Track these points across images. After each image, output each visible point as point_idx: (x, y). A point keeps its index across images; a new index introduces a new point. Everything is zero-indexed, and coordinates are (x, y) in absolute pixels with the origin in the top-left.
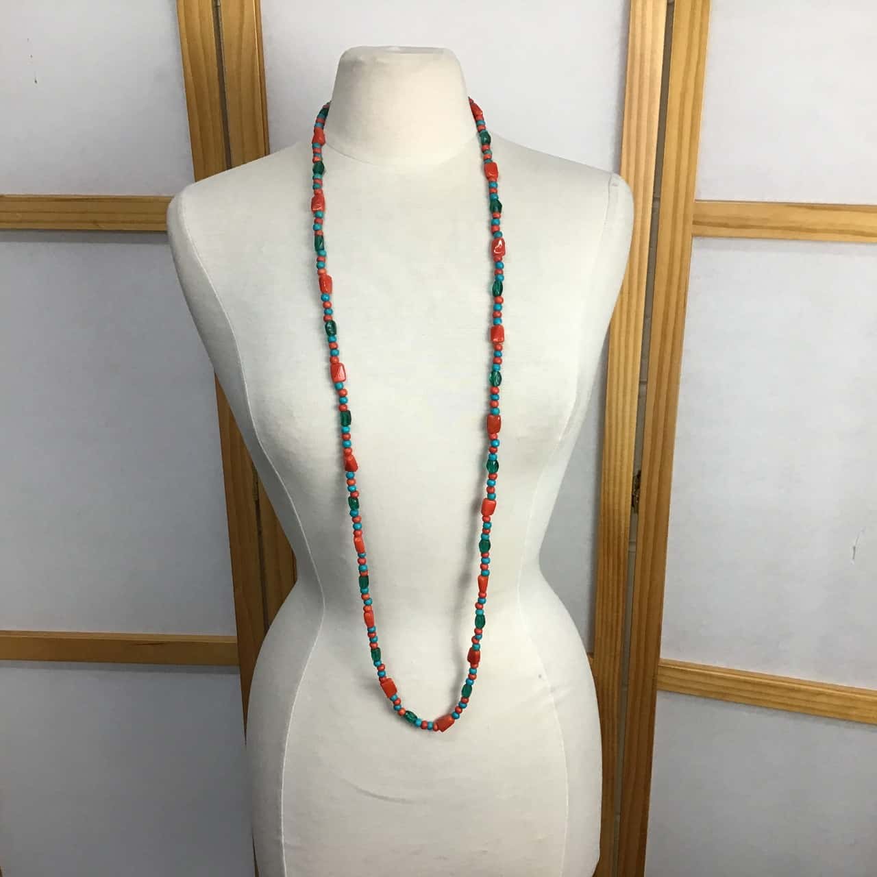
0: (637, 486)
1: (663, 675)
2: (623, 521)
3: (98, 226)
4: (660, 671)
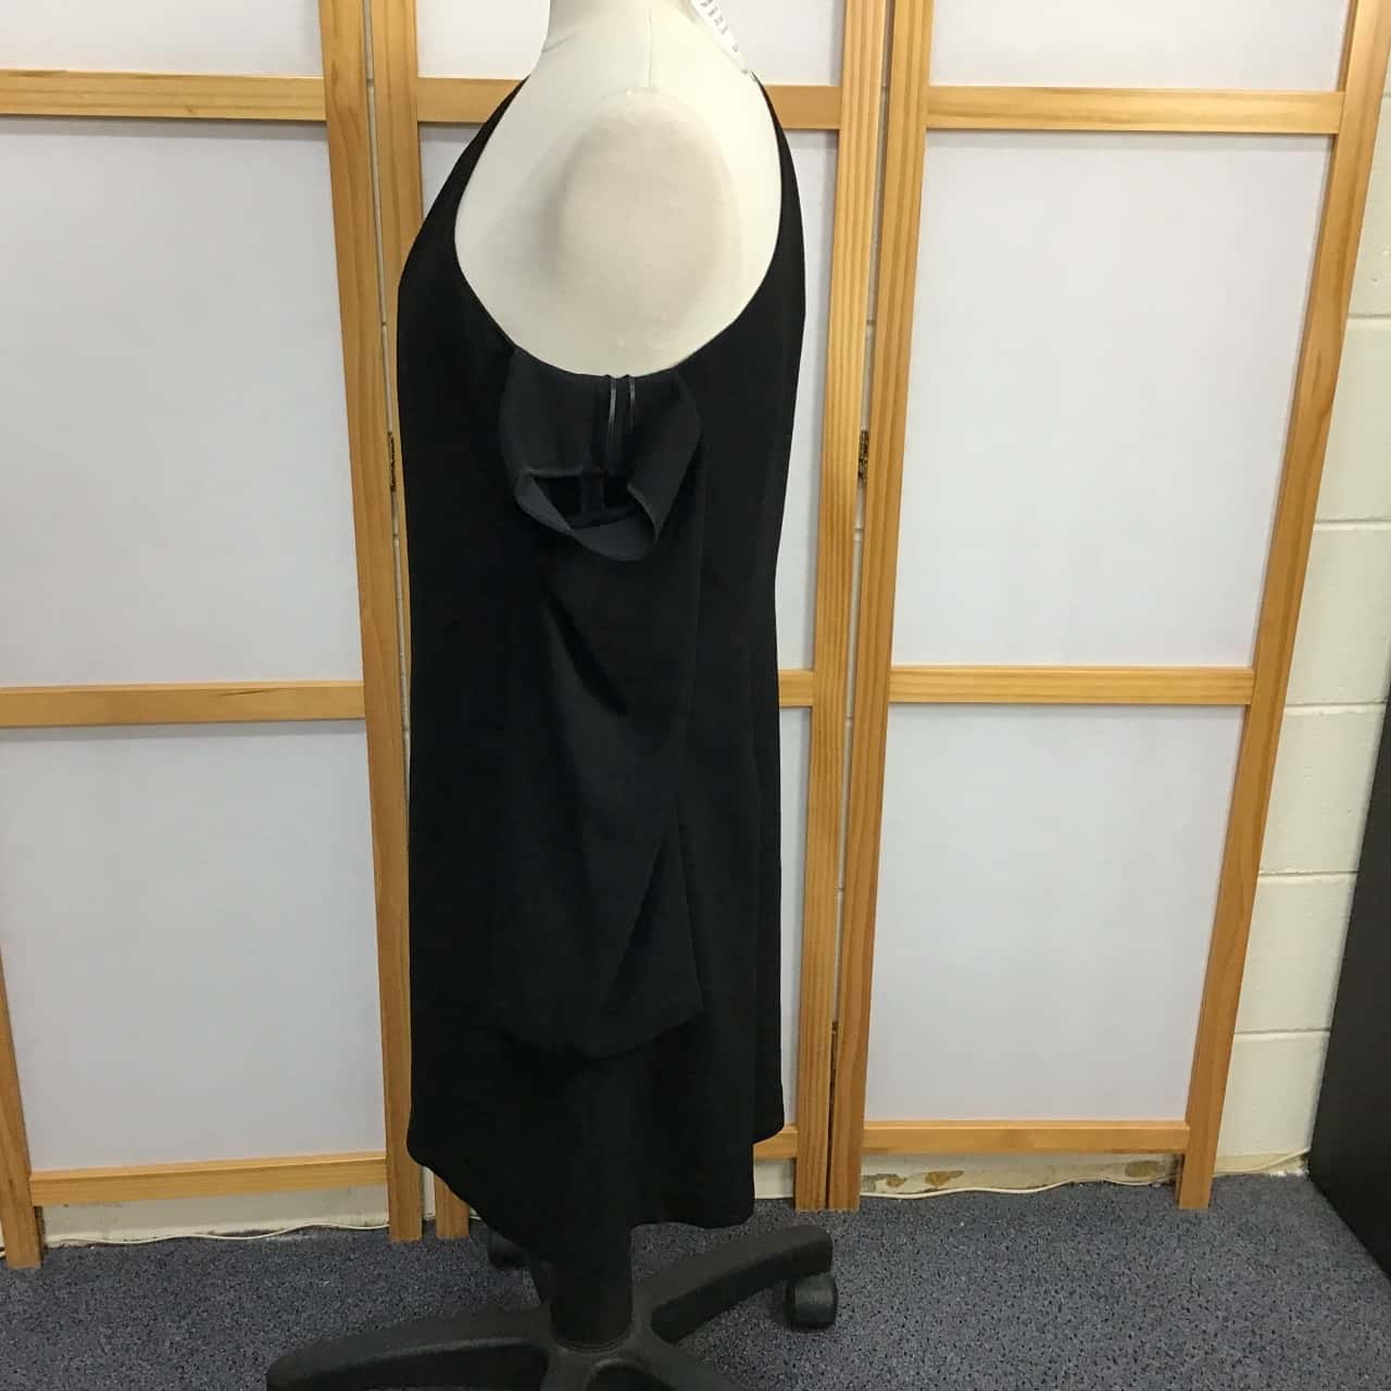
0: (865, 449)
1: (894, 683)
2: (849, 492)
3: (190, 111)
4: (892, 678)
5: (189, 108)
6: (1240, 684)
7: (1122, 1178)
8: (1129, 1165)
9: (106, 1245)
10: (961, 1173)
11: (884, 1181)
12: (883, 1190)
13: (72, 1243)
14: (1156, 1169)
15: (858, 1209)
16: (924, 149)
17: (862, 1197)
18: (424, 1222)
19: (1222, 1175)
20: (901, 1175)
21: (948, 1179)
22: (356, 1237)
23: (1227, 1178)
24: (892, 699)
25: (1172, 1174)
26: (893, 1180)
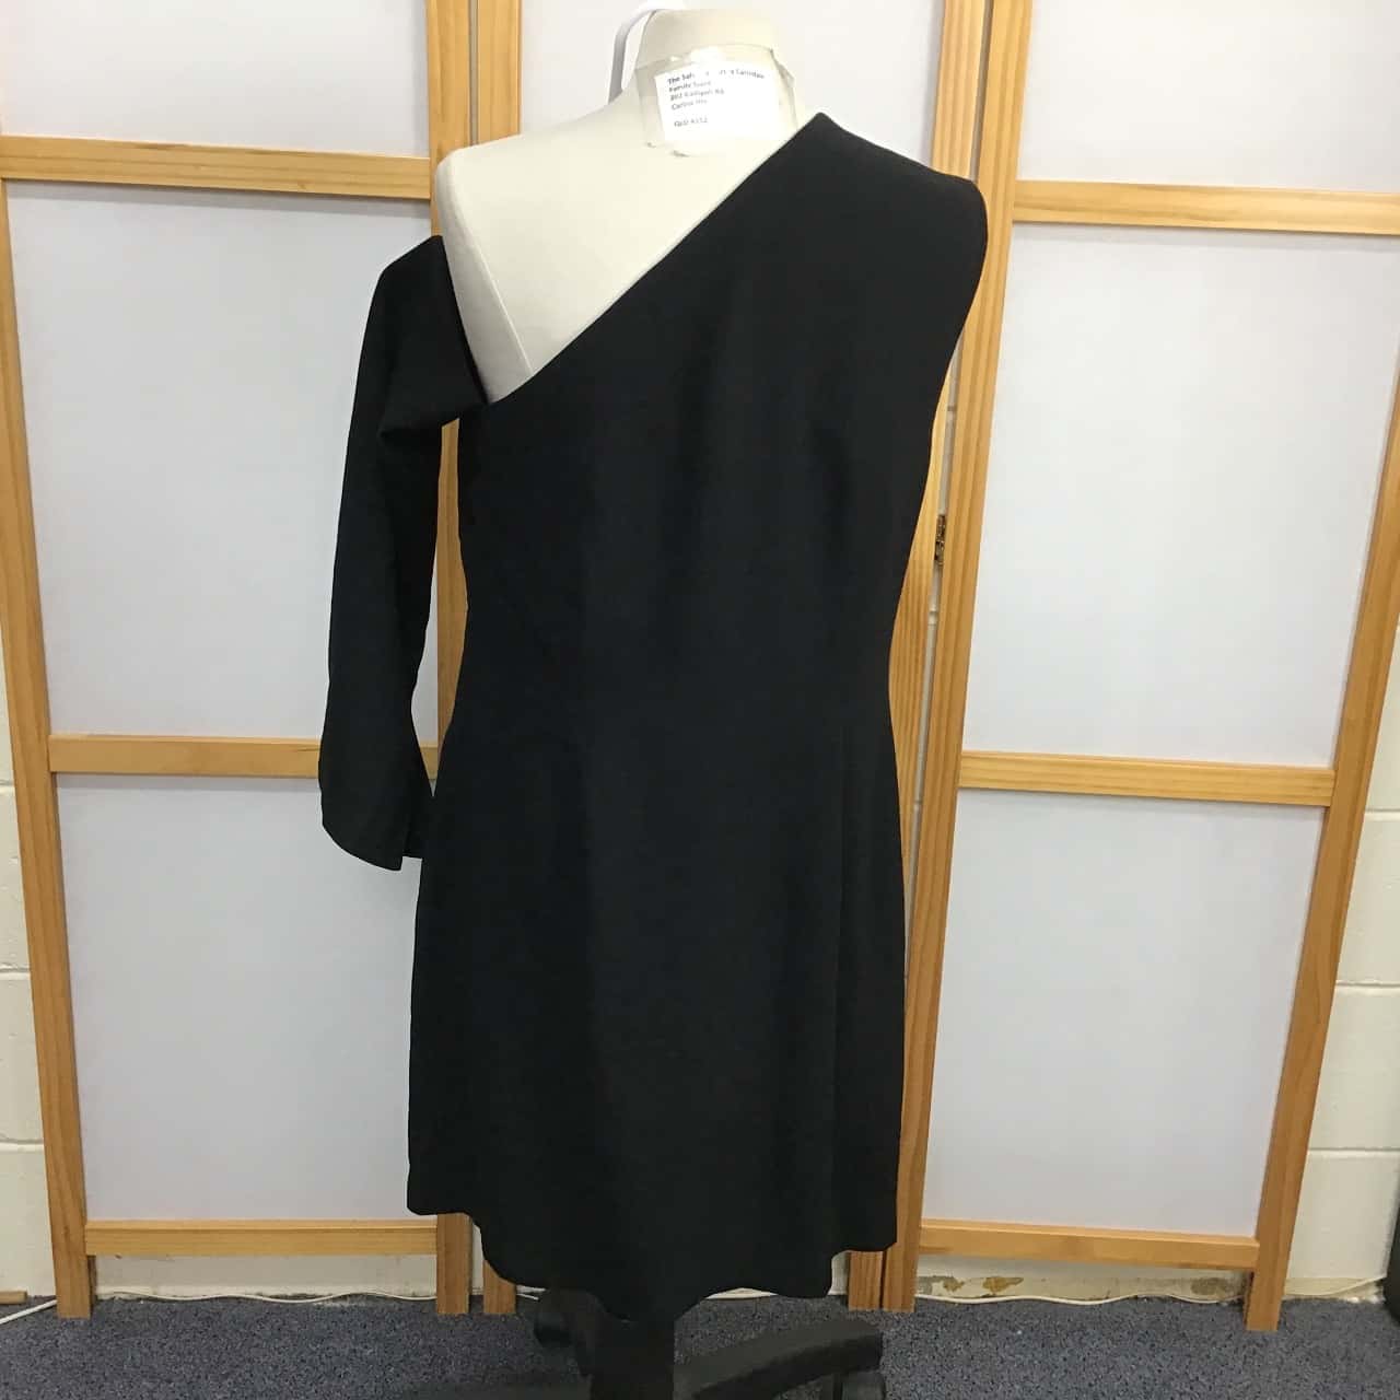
0: (942, 533)
1: (965, 768)
2: (924, 576)
3: (303, 187)
4: (963, 763)
5: (301, 183)
6: (1319, 784)
7: (1188, 1295)
8: (1195, 1281)
9: (156, 1300)
10: (1021, 1280)
11: (942, 1283)
12: (939, 1293)
13: (123, 1296)
14: (1224, 1289)
15: (912, 1311)
16: (1009, 242)
17: (917, 1299)
18: (471, 1297)
19: (1292, 1297)
20: (959, 1279)
21: (1006, 1286)
22: (403, 1307)
23: (1297, 1301)
24: (962, 783)
25: (1239, 1294)
26: (951, 1284)
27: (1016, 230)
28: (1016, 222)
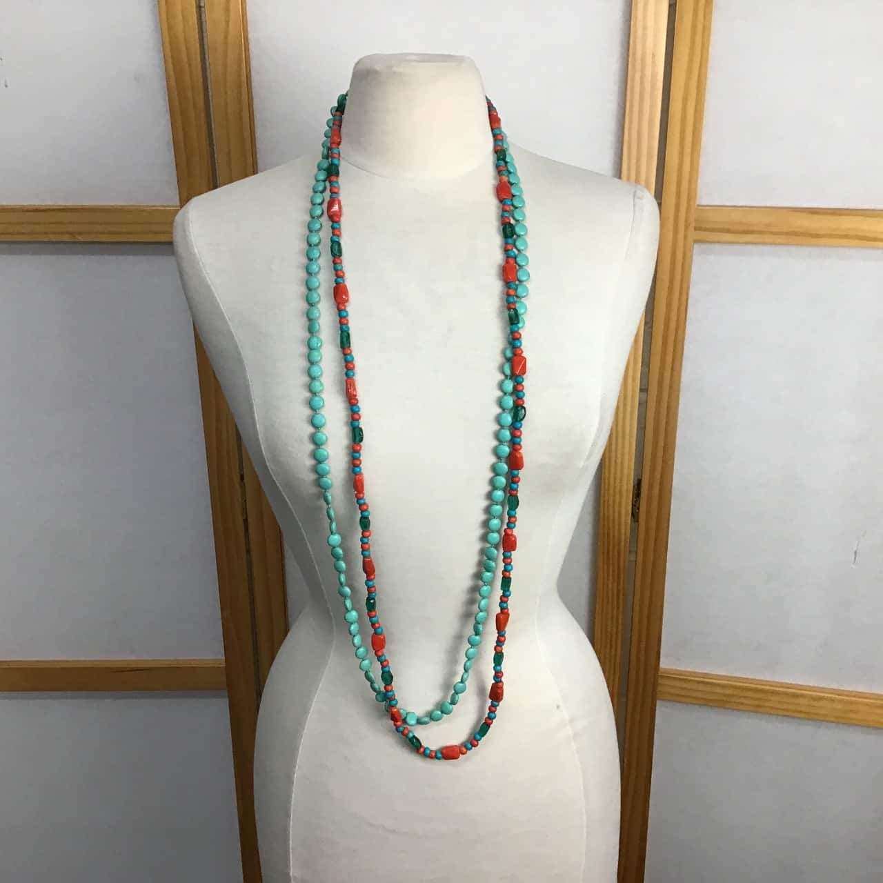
0: (638, 496)
1: (662, 685)
2: (623, 531)
4: (660, 681)
5: (71, 234)
16: (691, 257)
24: (660, 695)
27: (697, 248)
28: (696, 241)
